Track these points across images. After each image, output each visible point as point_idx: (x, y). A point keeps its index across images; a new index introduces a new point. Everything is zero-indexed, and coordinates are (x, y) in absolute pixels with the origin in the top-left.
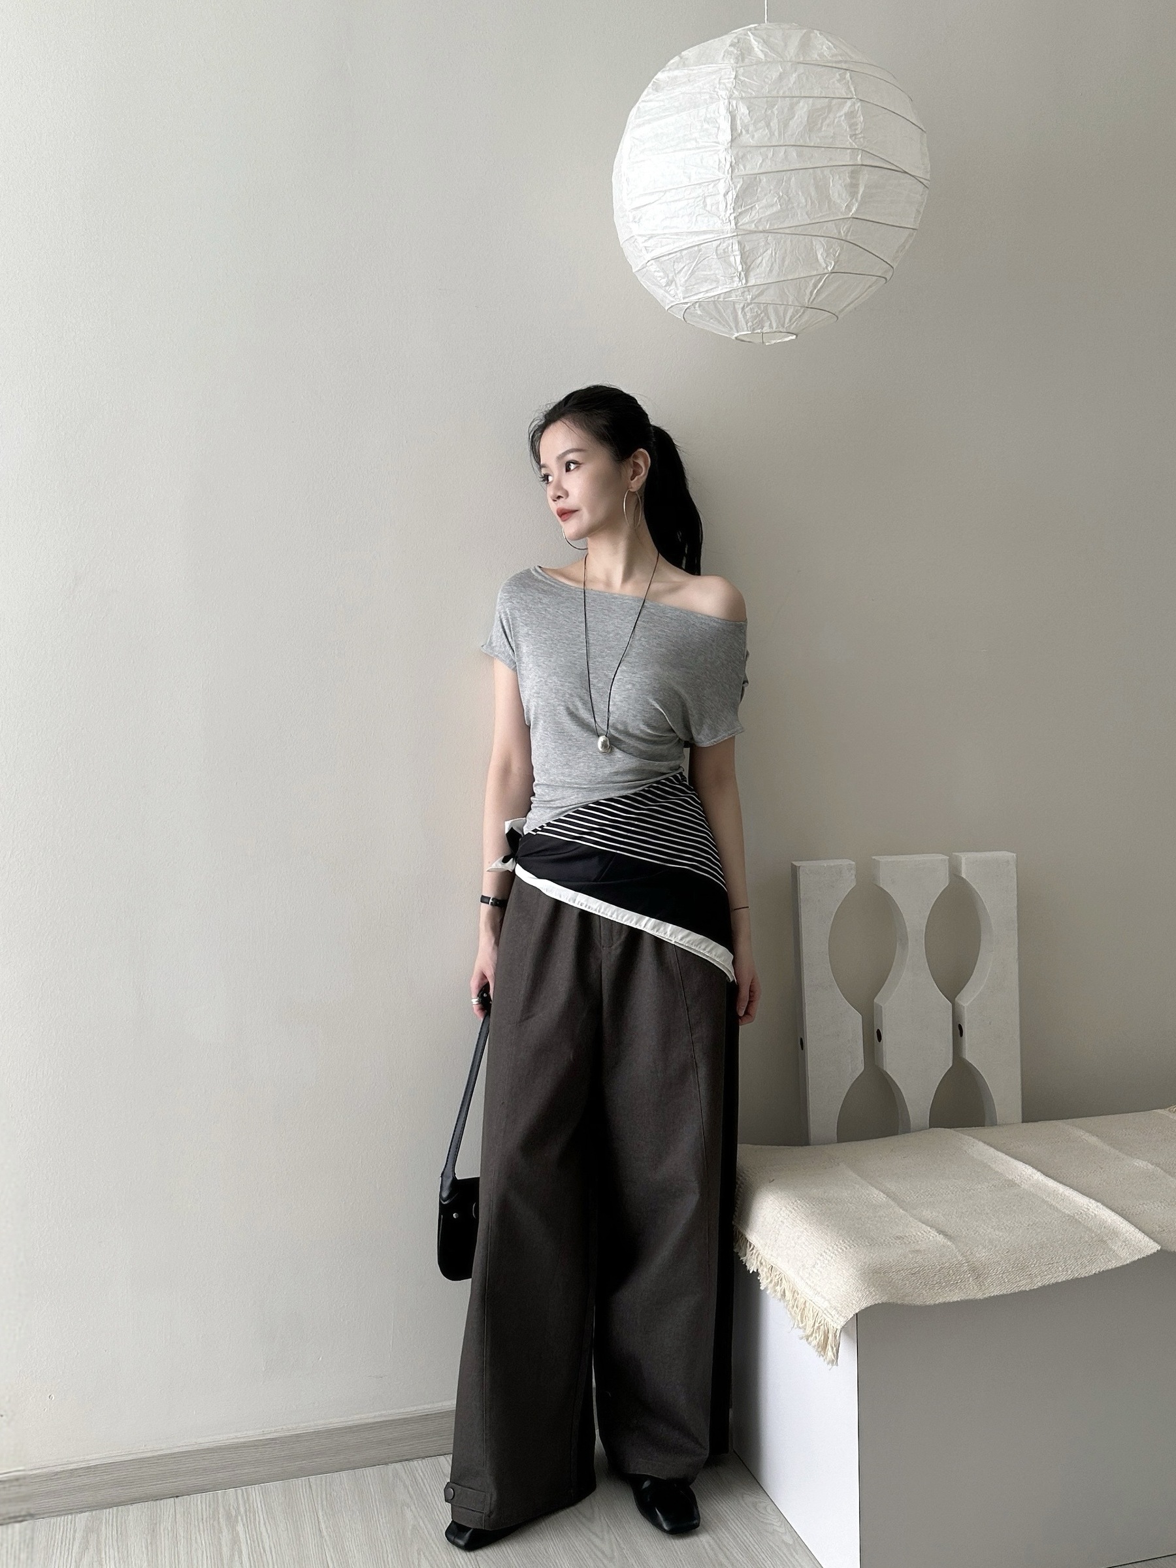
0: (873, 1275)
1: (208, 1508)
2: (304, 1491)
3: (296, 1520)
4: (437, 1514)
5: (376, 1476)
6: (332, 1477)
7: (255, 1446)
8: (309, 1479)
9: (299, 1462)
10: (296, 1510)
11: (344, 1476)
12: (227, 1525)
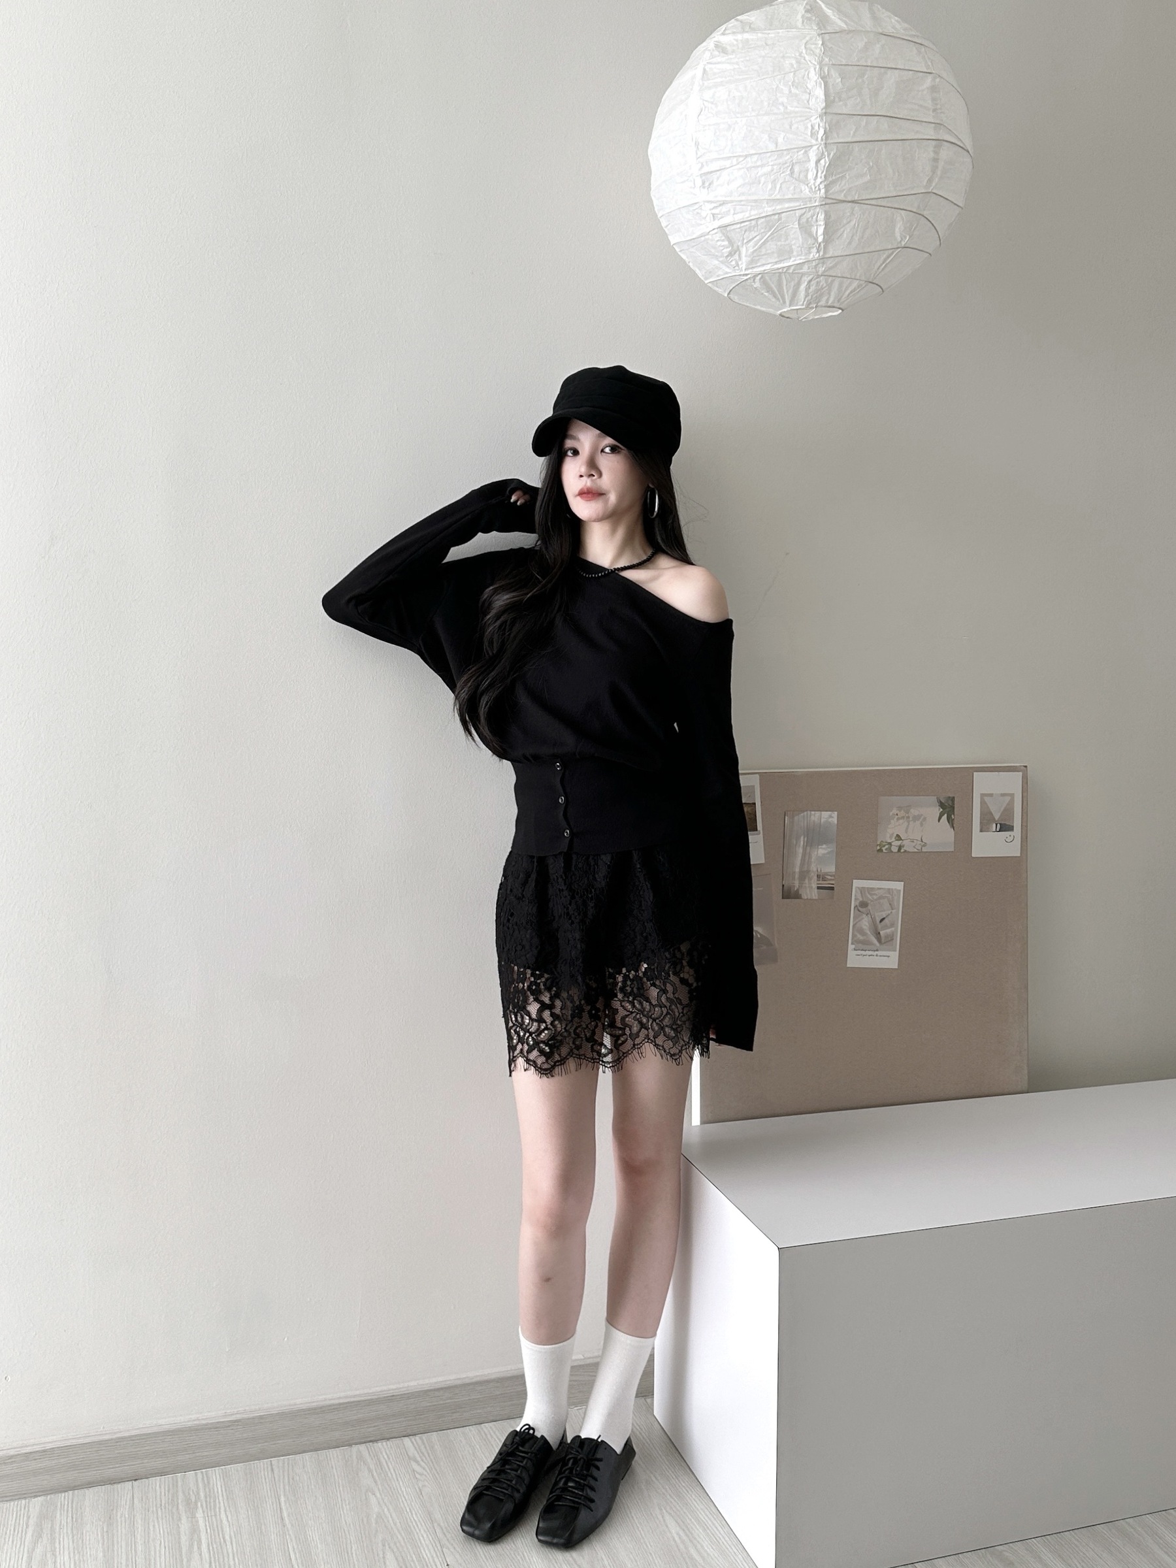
1: (167, 1492)
2: (266, 1473)
3: (257, 1506)
4: (402, 1501)
5: (340, 1457)
6: (295, 1459)
7: (217, 1428)
8: (271, 1461)
9: (263, 1444)
10: (258, 1495)
11: (307, 1459)
12: (186, 1513)
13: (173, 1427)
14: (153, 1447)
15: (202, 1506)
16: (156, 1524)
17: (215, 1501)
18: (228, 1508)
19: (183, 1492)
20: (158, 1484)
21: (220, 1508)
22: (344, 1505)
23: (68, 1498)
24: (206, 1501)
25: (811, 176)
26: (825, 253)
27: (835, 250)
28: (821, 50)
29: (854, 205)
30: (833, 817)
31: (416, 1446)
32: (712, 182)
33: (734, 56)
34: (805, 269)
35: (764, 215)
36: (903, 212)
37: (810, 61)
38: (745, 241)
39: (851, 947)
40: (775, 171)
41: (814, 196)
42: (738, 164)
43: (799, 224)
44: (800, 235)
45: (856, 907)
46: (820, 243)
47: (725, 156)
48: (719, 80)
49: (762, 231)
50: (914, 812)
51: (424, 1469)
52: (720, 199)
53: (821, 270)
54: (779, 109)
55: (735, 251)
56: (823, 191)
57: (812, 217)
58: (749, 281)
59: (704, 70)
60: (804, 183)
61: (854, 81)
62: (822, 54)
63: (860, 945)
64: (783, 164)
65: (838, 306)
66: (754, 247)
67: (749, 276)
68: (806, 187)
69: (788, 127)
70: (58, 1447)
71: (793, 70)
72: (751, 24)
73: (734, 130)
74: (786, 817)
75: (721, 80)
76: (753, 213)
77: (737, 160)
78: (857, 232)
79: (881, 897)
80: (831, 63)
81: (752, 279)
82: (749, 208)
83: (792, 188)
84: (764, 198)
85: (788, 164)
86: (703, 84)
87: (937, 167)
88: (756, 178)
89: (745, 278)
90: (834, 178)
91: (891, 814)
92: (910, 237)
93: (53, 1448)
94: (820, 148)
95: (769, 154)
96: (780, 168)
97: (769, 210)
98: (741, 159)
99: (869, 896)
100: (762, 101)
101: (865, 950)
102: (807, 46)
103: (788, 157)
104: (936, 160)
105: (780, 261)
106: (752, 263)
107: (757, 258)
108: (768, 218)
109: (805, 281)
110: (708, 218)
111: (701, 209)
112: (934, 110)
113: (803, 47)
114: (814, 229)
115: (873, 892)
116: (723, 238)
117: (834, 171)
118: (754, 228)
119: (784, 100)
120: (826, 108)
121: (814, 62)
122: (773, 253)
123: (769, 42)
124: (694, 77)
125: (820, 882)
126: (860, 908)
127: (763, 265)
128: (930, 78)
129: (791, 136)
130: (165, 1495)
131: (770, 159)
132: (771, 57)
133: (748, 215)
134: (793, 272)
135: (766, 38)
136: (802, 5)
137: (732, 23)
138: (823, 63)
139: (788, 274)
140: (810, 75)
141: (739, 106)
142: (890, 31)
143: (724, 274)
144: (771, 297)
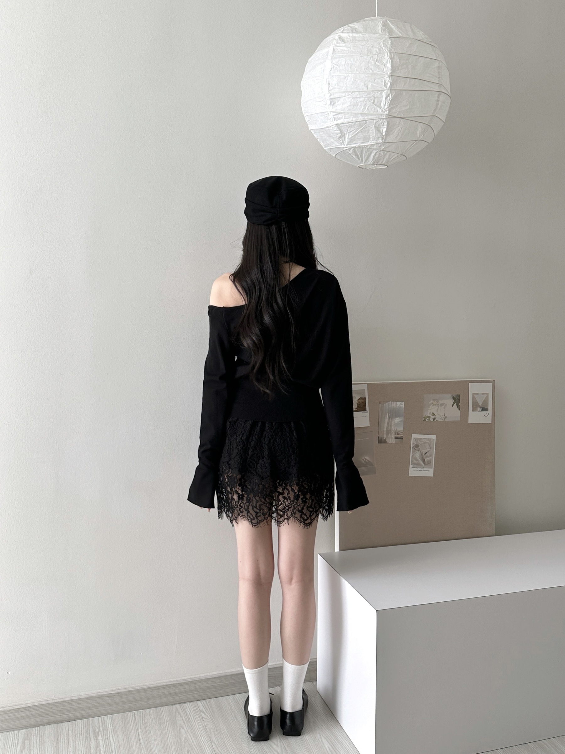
1: (84, 727)
2: (132, 719)
3: (128, 734)
4: (197, 732)
5: (167, 711)
6: (145, 712)
7: (108, 696)
8: (134, 712)
9: (130, 704)
10: (128, 728)
11: (151, 711)
12: (94, 737)
13: (87, 696)
14: (78, 706)
15: (101, 734)
16: (79, 743)
17: (107, 732)
18: (113, 735)
19: (92, 727)
20: (80, 725)
21: (110, 735)
22: (169, 734)
23: (37, 731)
24: (103, 732)
25: (382, 104)
26: (385, 140)
27: (390, 139)
28: (390, 45)
29: (400, 119)
30: (402, 404)
31: (203, 705)
32: (335, 102)
33: (348, 44)
34: (375, 147)
35: (359, 120)
36: (422, 124)
37: (385, 50)
38: (348, 132)
39: (411, 466)
40: (366, 100)
41: (383, 114)
42: (348, 95)
43: (375, 126)
44: (375, 131)
45: (413, 447)
46: (383, 136)
47: (342, 91)
48: (341, 55)
49: (357, 128)
50: (441, 402)
51: (207, 716)
52: (339, 111)
53: (383, 148)
54: (370, 72)
55: (342, 136)
56: (387, 112)
57: (381, 123)
58: (347, 150)
59: (334, 50)
60: (379, 107)
61: (405, 61)
62: (391, 47)
63: (415, 465)
64: (370, 98)
65: (387, 165)
66: (352, 135)
67: (348, 148)
68: (380, 109)
69: (374, 80)
70: (32, 706)
71: (377, 53)
72: (356, 29)
73: (347, 79)
74: (380, 404)
75: (342, 55)
76: (354, 119)
77: (348, 94)
78: (401, 132)
79: (425, 443)
80: (395, 52)
81: (349, 150)
82: (352, 116)
83: (373, 109)
84: (360, 112)
85: (372, 98)
86: (333, 56)
87: (438, 104)
88: (356, 103)
89: (346, 148)
90: (393, 106)
91: (430, 403)
92: (423, 136)
93: (30, 706)
94: (388, 92)
95: (364, 92)
96: (368, 99)
97: (361, 118)
98: (350, 93)
99: (419, 442)
100: (362, 67)
101: (418, 468)
102: (384, 43)
103: (372, 94)
104: (438, 101)
105: (364, 143)
106: (350, 142)
107: (353, 140)
108: (360, 122)
109: (374, 152)
110: (331, 120)
111: (328, 115)
112: (439, 78)
113: (382, 43)
114: (381, 129)
115: (421, 440)
116: (338, 129)
117: (393, 103)
118: (353, 126)
119: (373, 67)
120: (391, 73)
121: (387, 50)
122: (361, 138)
123: (366, 39)
124: (328, 52)
125: (396, 435)
126: (415, 448)
127: (355, 144)
128: (437, 62)
129: (374, 85)
130: (84, 729)
131: (364, 95)
132: (366, 46)
133: (351, 120)
134: (369, 148)
135: (364, 37)
136: (381, 23)
137: (346, 27)
138: (391, 52)
139: (367, 148)
140: (385, 57)
141: (350, 68)
142: (421, 39)
143: (336, 146)
144: (356, 158)
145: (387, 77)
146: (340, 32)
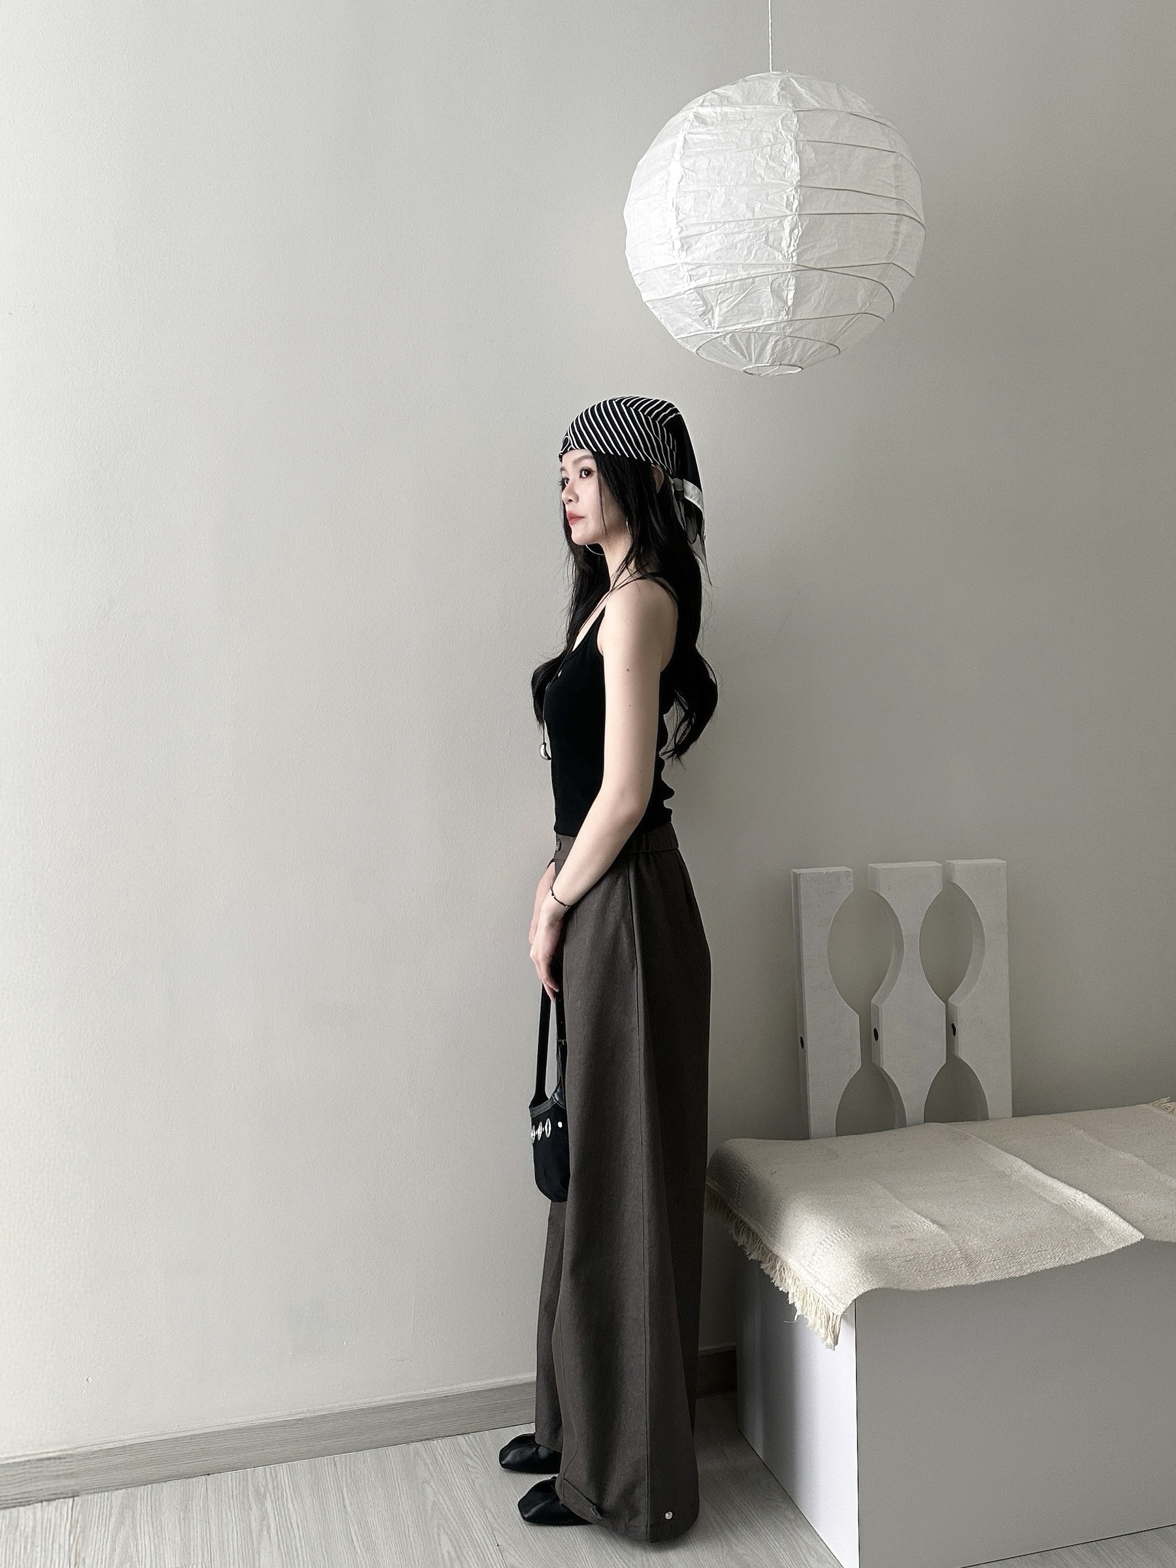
0: (871, 1263)
2: (330, 1469)
3: (322, 1497)
4: (457, 1491)
6: (356, 1456)
7: (283, 1426)
8: (334, 1457)
10: (322, 1487)
12: (255, 1502)
14: (224, 1443)
16: (229, 1514)
17: (282, 1493)
18: (295, 1501)
19: (253, 1485)
20: (229, 1479)
21: (286, 1497)
22: (402, 1495)
23: (147, 1491)
24: (274, 1492)
25: (784, 244)
26: (794, 314)
27: (805, 312)
28: (796, 126)
29: (822, 272)
31: (470, 1443)
32: (691, 245)
33: (713, 128)
34: (774, 330)
35: (739, 278)
36: (866, 281)
37: (786, 136)
38: (719, 302)
40: (751, 238)
41: (787, 263)
42: (716, 229)
43: (771, 288)
44: (771, 298)
46: (789, 307)
47: (704, 221)
48: (700, 149)
49: (736, 293)
52: (698, 261)
53: (789, 331)
54: (757, 180)
55: (708, 311)
56: (795, 258)
57: (784, 282)
58: (720, 339)
59: (685, 139)
60: (778, 250)
61: (826, 156)
62: (797, 130)
64: (759, 232)
65: (800, 366)
66: (727, 307)
67: (720, 334)
68: (780, 254)
69: (765, 197)
70: (136, 1442)
71: (770, 144)
72: (728, 97)
73: (713, 198)
75: (702, 149)
76: (728, 276)
77: (716, 226)
78: (823, 299)
80: (806, 139)
81: (723, 337)
82: (725, 271)
83: (766, 254)
84: (739, 262)
85: (763, 233)
86: (684, 153)
87: (897, 240)
88: (732, 244)
89: (717, 335)
90: (805, 247)
92: (870, 304)
93: (132, 1442)
94: (795, 218)
95: (746, 222)
96: (756, 236)
97: (743, 274)
98: (719, 225)
100: (741, 173)
102: (784, 122)
103: (764, 226)
104: (897, 233)
105: (751, 322)
106: (724, 322)
107: (730, 318)
108: (742, 282)
109: (772, 341)
110: (685, 279)
111: (679, 270)
112: (897, 187)
113: (780, 122)
114: (784, 294)
116: (699, 298)
117: (805, 242)
118: (728, 290)
119: (763, 173)
120: (800, 181)
121: (789, 137)
122: (745, 314)
123: (748, 117)
124: (674, 145)
127: (734, 325)
128: (893, 155)
129: (767, 206)
130: (236, 1488)
131: (747, 227)
132: (749, 130)
133: (724, 278)
134: (762, 333)
135: (744, 113)
136: (777, 83)
137: (709, 95)
138: (799, 139)
139: (758, 333)
140: (786, 150)
141: (718, 175)
142: (858, 111)
143: (696, 331)
144: (738, 354)
145: (791, 191)
146: (697, 105)
